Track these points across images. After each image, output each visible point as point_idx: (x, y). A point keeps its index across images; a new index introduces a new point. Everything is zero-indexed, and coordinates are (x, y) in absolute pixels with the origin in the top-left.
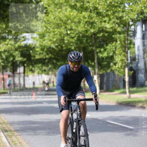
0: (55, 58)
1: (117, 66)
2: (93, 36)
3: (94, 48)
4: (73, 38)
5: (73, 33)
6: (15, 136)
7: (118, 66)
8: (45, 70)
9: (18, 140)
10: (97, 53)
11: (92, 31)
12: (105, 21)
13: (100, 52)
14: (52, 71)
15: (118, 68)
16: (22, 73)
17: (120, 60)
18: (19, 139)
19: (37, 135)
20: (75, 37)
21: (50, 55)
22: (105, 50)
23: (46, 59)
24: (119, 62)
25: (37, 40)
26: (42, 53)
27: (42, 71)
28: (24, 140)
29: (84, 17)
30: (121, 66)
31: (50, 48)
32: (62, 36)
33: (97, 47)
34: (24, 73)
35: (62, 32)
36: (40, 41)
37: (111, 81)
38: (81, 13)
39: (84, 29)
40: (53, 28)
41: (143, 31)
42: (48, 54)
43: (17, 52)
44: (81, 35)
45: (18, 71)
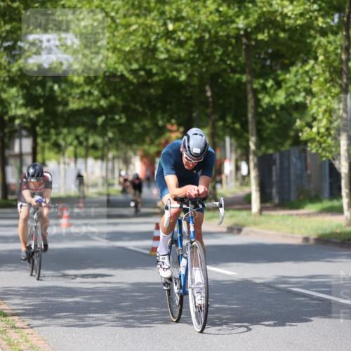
0: (125, 110)
1: (315, 130)
3: (244, 78)
5: (183, 31)
6: (15, 328)
7: (318, 129)
8: (95, 147)
9: (27, 341)
10: (255, 92)
11: (241, 23)
14: (117, 148)
15: (318, 133)
16: (27, 154)
17: (325, 111)
18: (29, 337)
21: (112, 98)
22: (279, 84)
24: (320, 117)
27: (87, 148)
28: (45, 340)
30: (328, 129)
31: (113, 75)
34: (34, 153)
35: (151, 27)
37: (293, 177)
39: (216, 18)
40: (125, 16)
42: (105, 96)
43: (14, 91)
44: (207, 36)
45: (17, 150)
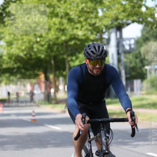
2: (65, 44)
4: (42, 46)
12: (77, 28)
13: (72, 60)
19: (4, 150)
20: (45, 44)
23: (14, 68)
25: (4, 48)
26: (10, 62)
29: (55, 24)
32: (32, 43)
33: (68, 56)
36: (8, 50)
38: (52, 19)
41: (117, 39)
